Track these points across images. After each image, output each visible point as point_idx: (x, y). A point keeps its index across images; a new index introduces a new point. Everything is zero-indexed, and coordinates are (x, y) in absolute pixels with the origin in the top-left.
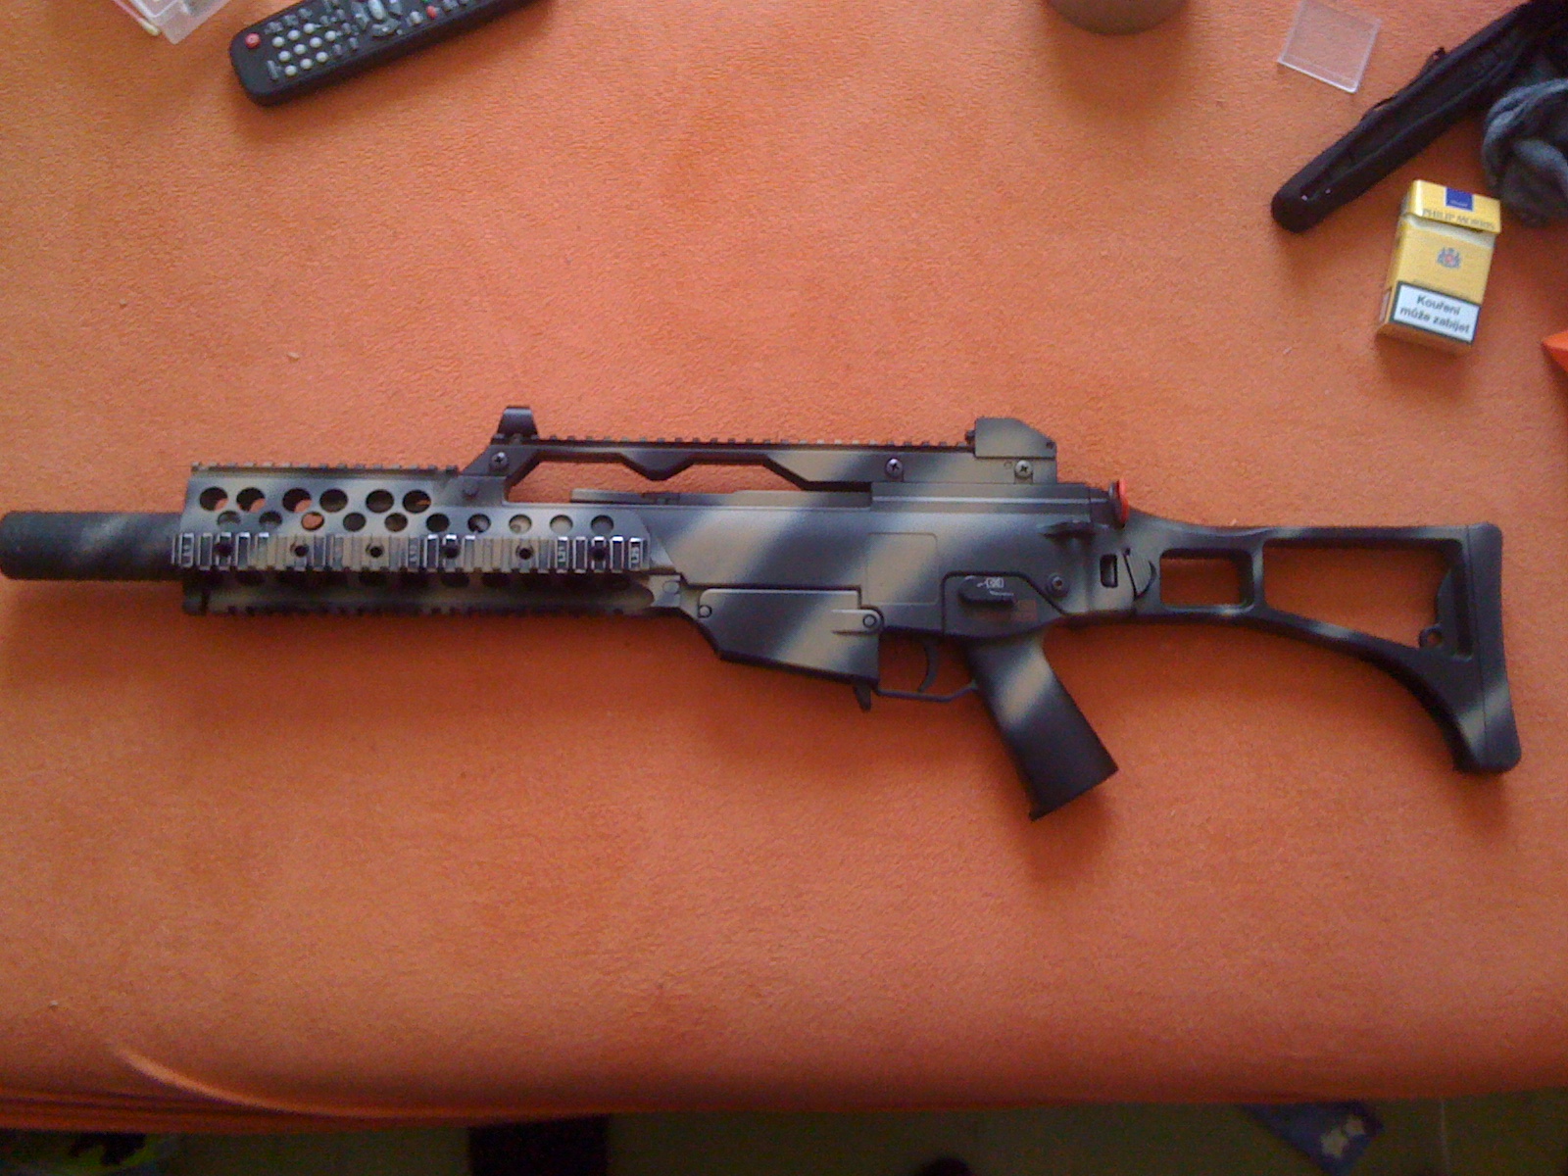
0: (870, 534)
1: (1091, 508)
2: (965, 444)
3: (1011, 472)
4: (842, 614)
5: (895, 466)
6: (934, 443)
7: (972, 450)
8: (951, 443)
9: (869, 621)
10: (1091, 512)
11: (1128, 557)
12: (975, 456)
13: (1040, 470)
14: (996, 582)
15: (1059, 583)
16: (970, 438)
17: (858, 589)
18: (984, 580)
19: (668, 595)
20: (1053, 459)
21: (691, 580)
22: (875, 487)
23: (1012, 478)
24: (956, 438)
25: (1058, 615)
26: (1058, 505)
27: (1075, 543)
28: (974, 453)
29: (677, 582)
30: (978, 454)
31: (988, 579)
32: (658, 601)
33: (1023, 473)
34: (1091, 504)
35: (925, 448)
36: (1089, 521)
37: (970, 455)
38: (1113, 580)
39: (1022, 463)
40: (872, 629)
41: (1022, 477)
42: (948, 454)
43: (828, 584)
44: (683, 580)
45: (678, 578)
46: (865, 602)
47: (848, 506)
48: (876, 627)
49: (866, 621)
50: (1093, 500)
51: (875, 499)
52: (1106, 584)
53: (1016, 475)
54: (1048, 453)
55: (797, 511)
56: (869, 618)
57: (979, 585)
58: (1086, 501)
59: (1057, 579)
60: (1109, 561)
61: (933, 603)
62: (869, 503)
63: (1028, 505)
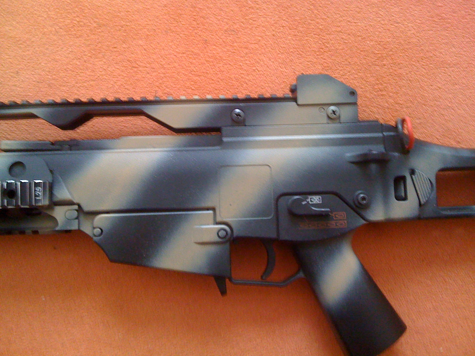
0: (221, 167)
1: (384, 140)
2: (290, 95)
3: (325, 115)
4: (202, 229)
5: (238, 115)
6: (267, 95)
7: (295, 99)
8: (279, 94)
9: (222, 233)
10: (384, 144)
11: (413, 176)
12: (298, 105)
13: (345, 113)
14: (316, 199)
15: (364, 199)
16: (293, 90)
17: (214, 209)
18: (307, 198)
19: (69, 220)
20: (355, 104)
21: (86, 208)
22: (224, 130)
23: (325, 120)
24: (283, 91)
25: (363, 222)
26: (359, 139)
27: (374, 167)
28: (296, 102)
29: (77, 210)
30: (300, 102)
31: (310, 197)
32: (61, 225)
33: (333, 116)
34: (384, 137)
35: (262, 100)
36: (383, 150)
37: (295, 103)
38: (403, 195)
39: (333, 108)
40: (224, 240)
41: (333, 118)
42: (278, 104)
43: (190, 206)
44: (80, 209)
45: (76, 207)
46: (219, 219)
47: (205, 145)
48: (227, 238)
49: (220, 234)
50: (385, 134)
51: (225, 139)
52: (399, 198)
53: (329, 117)
54: (351, 100)
55: (167, 151)
56: (222, 231)
57: (304, 203)
58: (380, 135)
59: (362, 195)
60: (400, 180)
61: (269, 218)
62: (220, 143)
63: (338, 139)
